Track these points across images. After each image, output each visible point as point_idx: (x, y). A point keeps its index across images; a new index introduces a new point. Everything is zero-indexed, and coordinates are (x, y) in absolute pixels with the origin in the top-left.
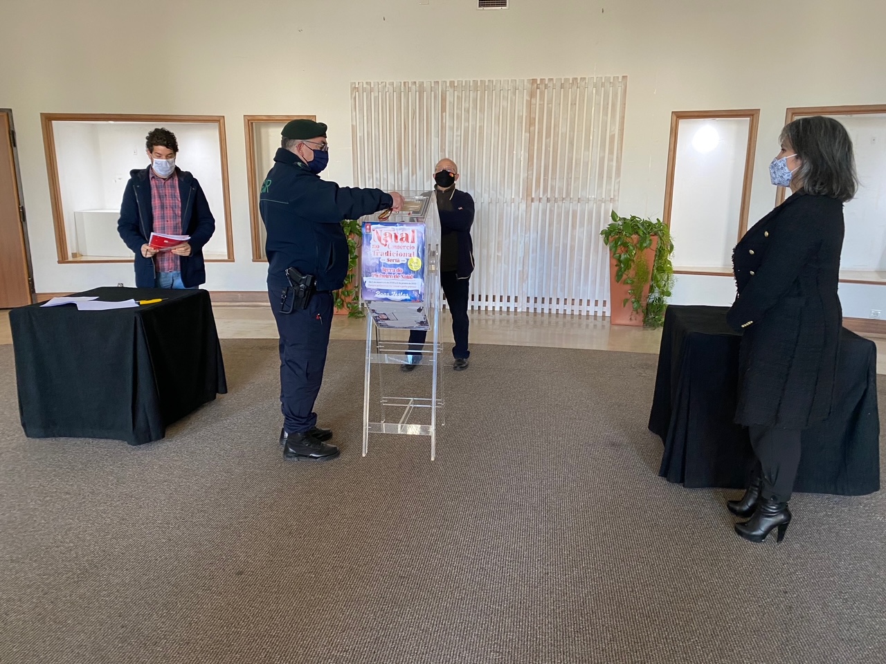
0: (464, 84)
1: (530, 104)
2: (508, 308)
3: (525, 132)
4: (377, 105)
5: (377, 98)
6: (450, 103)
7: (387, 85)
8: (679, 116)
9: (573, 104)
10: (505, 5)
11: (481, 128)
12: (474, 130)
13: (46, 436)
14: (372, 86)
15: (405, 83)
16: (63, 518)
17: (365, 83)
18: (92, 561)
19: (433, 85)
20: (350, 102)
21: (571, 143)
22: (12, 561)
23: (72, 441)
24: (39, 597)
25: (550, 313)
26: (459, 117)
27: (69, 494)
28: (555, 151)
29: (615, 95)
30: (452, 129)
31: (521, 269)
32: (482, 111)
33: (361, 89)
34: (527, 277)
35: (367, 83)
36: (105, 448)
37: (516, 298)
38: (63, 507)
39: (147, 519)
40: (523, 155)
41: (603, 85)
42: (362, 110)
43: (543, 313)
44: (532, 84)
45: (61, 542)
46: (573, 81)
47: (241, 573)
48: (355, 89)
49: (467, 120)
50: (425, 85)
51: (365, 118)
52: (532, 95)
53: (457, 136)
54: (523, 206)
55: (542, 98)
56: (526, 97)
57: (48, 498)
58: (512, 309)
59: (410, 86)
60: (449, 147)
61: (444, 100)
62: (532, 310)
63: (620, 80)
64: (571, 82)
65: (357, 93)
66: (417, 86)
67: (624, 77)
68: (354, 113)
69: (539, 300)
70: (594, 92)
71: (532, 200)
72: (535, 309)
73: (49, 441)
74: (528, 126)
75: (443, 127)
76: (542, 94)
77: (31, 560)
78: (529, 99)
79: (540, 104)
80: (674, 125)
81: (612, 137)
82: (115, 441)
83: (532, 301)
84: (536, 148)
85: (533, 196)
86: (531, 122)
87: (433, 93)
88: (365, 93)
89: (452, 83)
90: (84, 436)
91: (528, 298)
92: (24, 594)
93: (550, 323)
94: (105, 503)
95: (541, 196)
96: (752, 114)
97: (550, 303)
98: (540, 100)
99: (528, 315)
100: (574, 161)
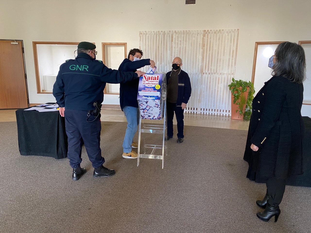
0: (179, 32)
1: (203, 39)
2: (194, 112)
3: (201, 49)
4: (148, 39)
5: (148, 37)
6: (174, 38)
7: (152, 32)
8: (258, 43)
9: (219, 39)
10: (195, 3)
11: (185, 47)
12: (183, 48)
13: (27, 155)
14: (147, 32)
15: (158, 31)
16: (30, 185)
17: (144, 31)
18: (38, 202)
19: (168, 32)
20: (139, 38)
21: (218, 53)
22: (10, 201)
23: (36, 157)
24: (18, 215)
25: (209, 114)
26: (178, 44)
27: (33, 176)
28: (212, 56)
29: (235, 36)
30: (175, 48)
31: (199, 98)
32: (186, 41)
33: (143, 34)
34: (201, 101)
35: (145, 31)
36: (47, 160)
37: (197, 108)
38: (30, 181)
39: (59, 187)
40: (200, 57)
41: (230, 32)
42: (143, 41)
43: (206, 114)
44: (204, 32)
45: (28, 194)
46: (219, 31)
47: (90, 209)
48: (141, 33)
49: (181, 45)
50: (165, 32)
51: (144, 44)
52: (204, 36)
53: (177, 50)
54: (200, 76)
55: (208, 37)
56: (202, 36)
57: (26, 178)
58: (195, 113)
59: (160, 32)
60: (174, 54)
61: (172, 37)
62: (202, 113)
63: (236, 30)
65: (141, 35)
66: (163, 32)
67: (238, 30)
68: (140, 42)
69: (205, 110)
70: (227, 35)
71: (203, 73)
72: (204, 113)
73: (28, 156)
74: (202, 47)
75: (172, 47)
76: (208, 35)
77: (17, 200)
78: (203, 37)
79: (207, 39)
80: (256, 47)
81: (233, 51)
82: (51, 157)
83: (203, 110)
84: (205, 55)
85: (204, 72)
86: (204, 46)
87: (168, 35)
88: (144, 35)
89: (175, 31)
90: (40, 155)
91: (201, 109)
92: (13, 213)
93: (209, 118)
94: (45, 180)
95: (207, 72)
97: (209, 111)
98: (207, 37)
99: (201, 115)
100: (219, 60)
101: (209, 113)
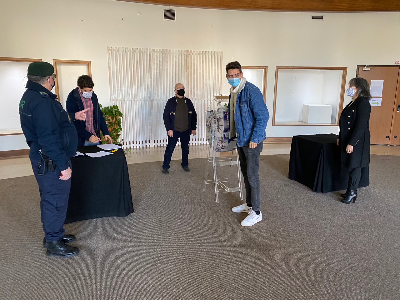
0: (159, 51)
1: (186, 61)
3: (185, 72)
5: (120, 55)
6: (153, 58)
7: (125, 49)
10: (175, 19)
11: (167, 69)
12: (164, 70)
14: (118, 49)
15: (133, 48)
19: (145, 50)
20: (108, 56)
25: (198, 145)
26: (157, 64)
29: (218, 58)
30: (155, 69)
32: (167, 62)
33: (112, 50)
35: (115, 47)
41: (214, 54)
42: (113, 59)
43: (195, 145)
44: (187, 52)
46: (203, 52)
48: (109, 50)
49: (160, 66)
50: (142, 50)
51: (115, 63)
52: (187, 57)
53: (157, 72)
55: (191, 58)
56: (184, 58)
59: (135, 50)
61: (150, 56)
63: (220, 53)
65: (111, 52)
66: (138, 50)
70: (211, 57)
72: (192, 144)
74: (186, 69)
75: (150, 68)
76: (191, 56)
79: (190, 61)
81: (218, 75)
84: (189, 78)
87: (145, 53)
88: (114, 52)
89: (153, 50)
95: (192, 98)
96: (265, 68)
101: (198, 143)
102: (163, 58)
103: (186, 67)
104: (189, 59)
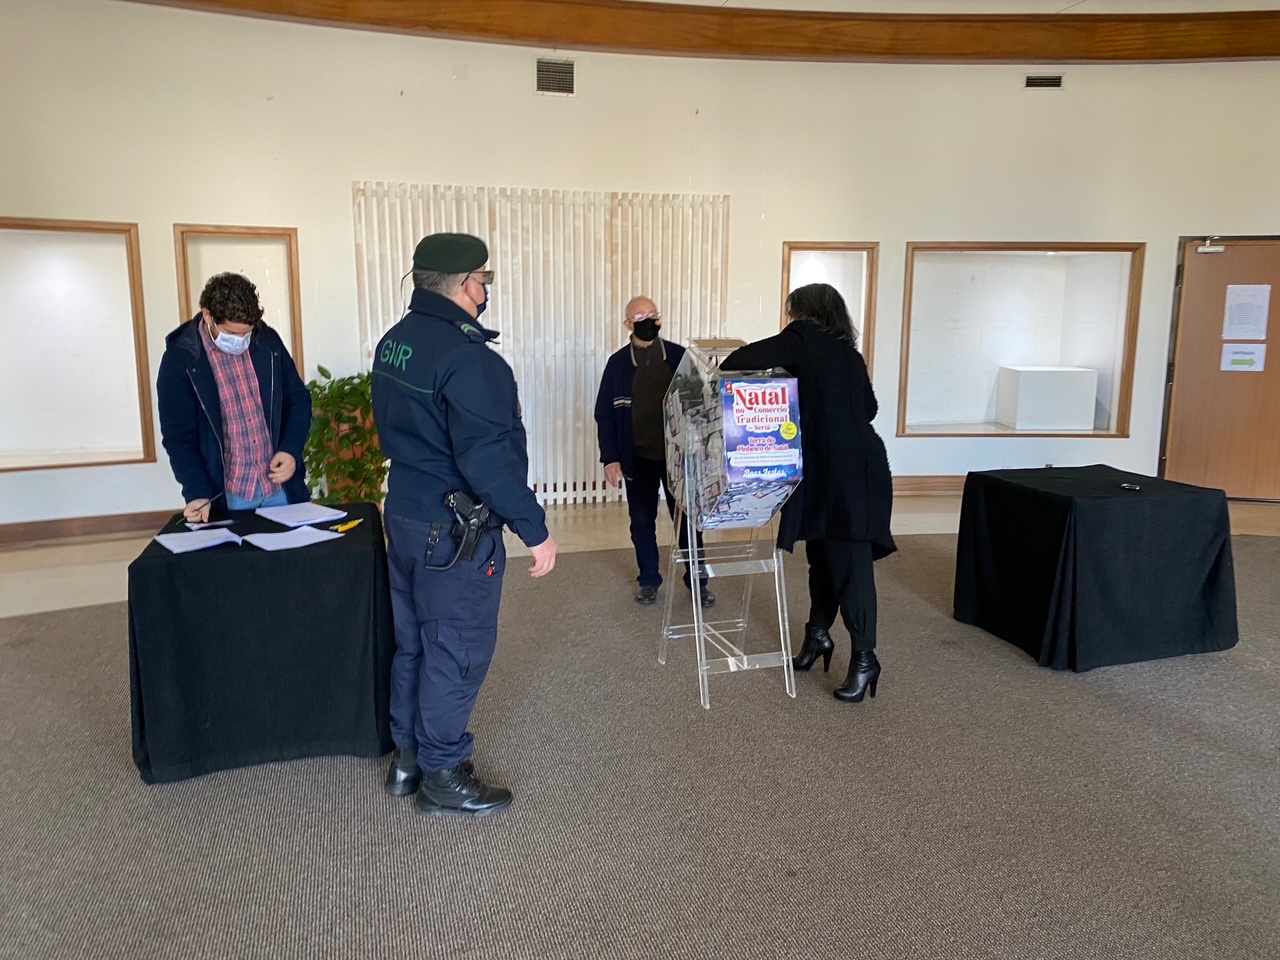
0: (520, 193)
1: (610, 226)
2: (594, 498)
3: (606, 262)
5: (392, 207)
6: (502, 217)
7: (409, 189)
8: (793, 246)
9: (665, 228)
10: (572, 91)
11: (546, 254)
12: (536, 257)
14: (386, 188)
15: (435, 187)
17: (374, 184)
19: (475, 192)
20: (352, 210)
21: (664, 278)
26: (515, 239)
29: (715, 218)
30: (506, 254)
33: (369, 193)
35: (378, 184)
40: (604, 292)
41: (702, 205)
42: (369, 223)
44: (612, 200)
46: (663, 198)
48: (358, 192)
49: (525, 242)
50: (464, 192)
51: (377, 235)
52: (613, 214)
53: (514, 264)
55: (625, 218)
56: (604, 216)
58: (599, 500)
59: (442, 191)
61: (492, 211)
63: (721, 200)
64: (661, 198)
65: (362, 197)
66: (453, 191)
67: (725, 197)
70: (691, 213)
74: (609, 254)
76: (625, 212)
78: (608, 218)
79: (622, 227)
80: (786, 257)
81: (714, 272)
84: (620, 282)
86: (613, 251)
87: (476, 203)
88: (374, 199)
89: (503, 191)
96: (872, 249)
98: (623, 220)
102: (535, 217)
103: (609, 247)
104: (618, 221)
